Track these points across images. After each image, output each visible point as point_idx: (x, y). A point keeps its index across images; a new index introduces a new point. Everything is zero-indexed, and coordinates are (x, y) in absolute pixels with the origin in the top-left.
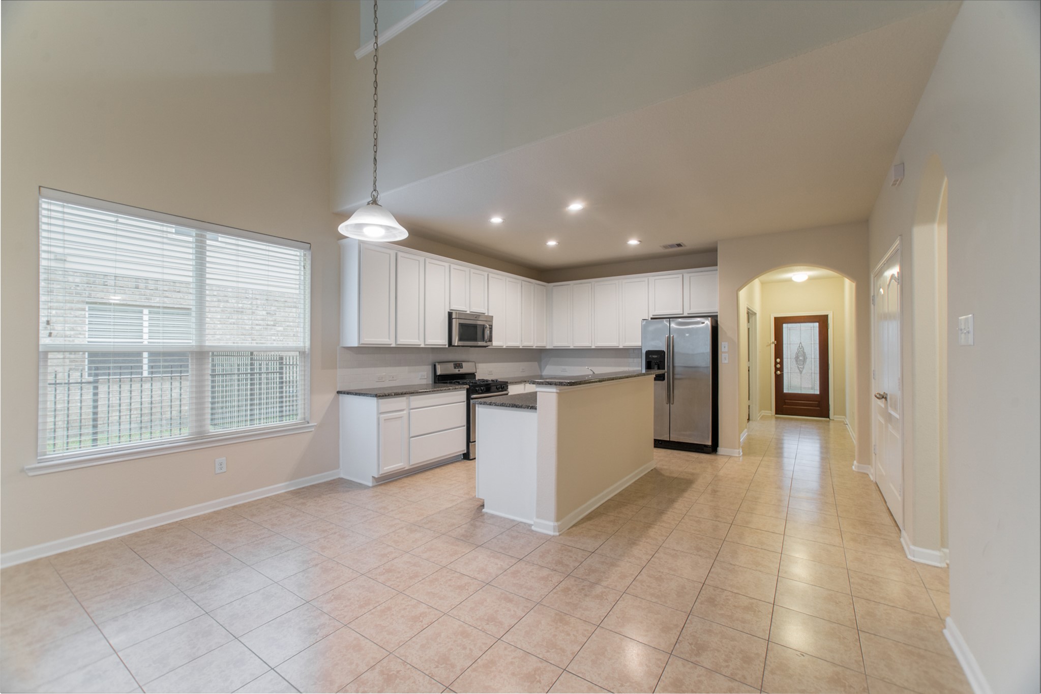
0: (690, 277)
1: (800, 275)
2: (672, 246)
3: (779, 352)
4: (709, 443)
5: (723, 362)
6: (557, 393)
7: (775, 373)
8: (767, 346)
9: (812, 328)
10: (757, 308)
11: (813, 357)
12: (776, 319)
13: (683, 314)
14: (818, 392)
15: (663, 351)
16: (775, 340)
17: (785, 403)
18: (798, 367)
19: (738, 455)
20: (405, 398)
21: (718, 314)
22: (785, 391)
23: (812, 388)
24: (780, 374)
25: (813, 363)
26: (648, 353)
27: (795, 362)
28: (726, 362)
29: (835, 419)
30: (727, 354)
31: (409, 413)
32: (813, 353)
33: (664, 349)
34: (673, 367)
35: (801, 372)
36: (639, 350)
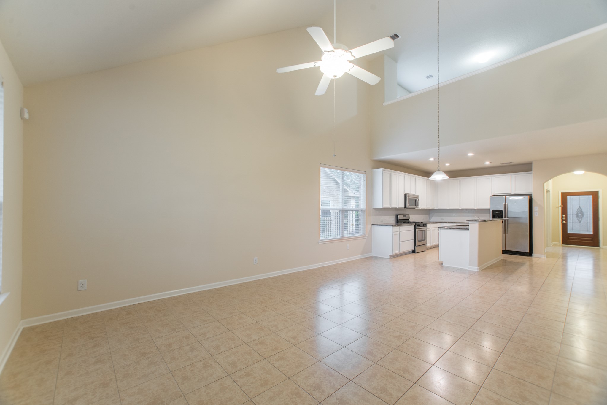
1: (579, 173)
2: (506, 163)
3: (564, 211)
4: (528, 251)
5: (535, 215)
7: (562, 222)
8: (557, 208)
9: (588, 198)
11: (588, 214)
12: (563, 194)
14: (592, 233)
15: (502, 210)
16: (562, 205)
17: (569, 239)
18: (578, 219)
19: (544, 257)
20: (399, 227)
21: (532, 193)
22: (569, 232)
23: (588, 231)
24: (565, 223)
25: (588, 217)
26: (493, 211)
27: (576, 217)
28: (537, 215)
29: (604, 248)
30: (537, 212)
31: (400, 233)
32: (588, 212)
34: (508, 217)
35: (580, 222)
36: (489, 210)
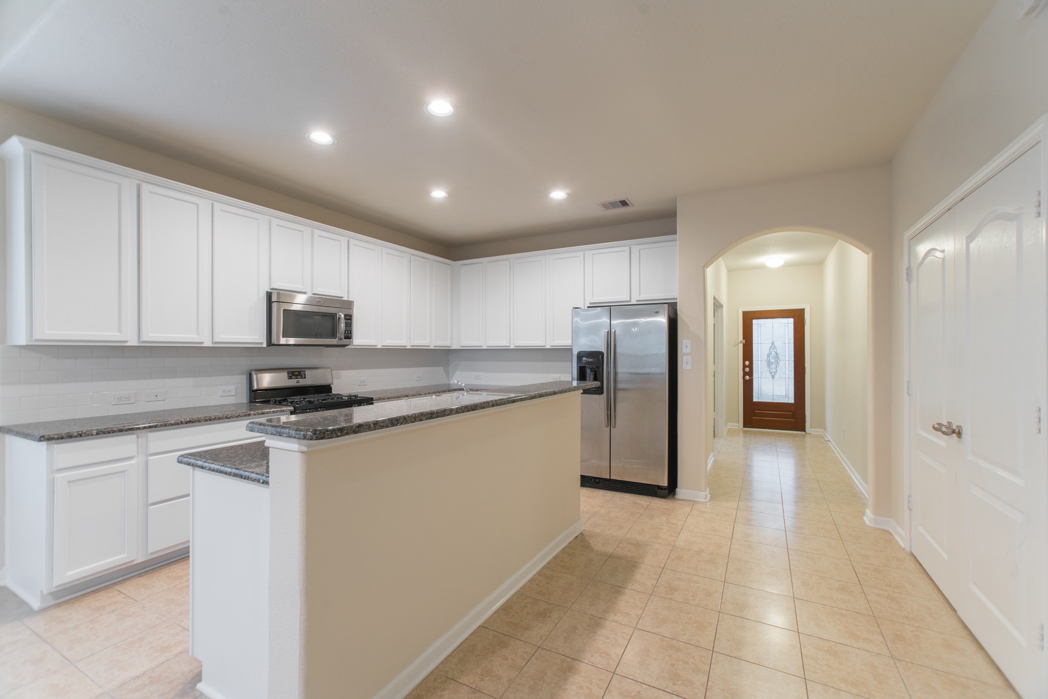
0: (640, 250)
1: (775, 260)
2: (613, 205)
3: (748, 353)
4: (665, 483)
5: (684, 368)
6: (303, 452)
7: (744, 378)
8: (734, 346)
9: (786, 325)
10: (723, 300)
11: (787, 359)
12: (745, 314)
13: (630, 301)
14: (792, 401)
15: (602, 352)
16: (744, 339)
17: (756, 414)
18: (770, 371)
19: (704, 500)
20: (134, 437)
21: (678, 301)
22: (755, 400)
23: (786, 396)
24: (749, 380)
25: (787, 366)
26: (580, 355)
27: (766, 366)
28: (689, 367)
29: (812, 433)
31: (147, 463)
32: (787, 354)
33: (602, 348)
34: (616, 373)
35: (773, 377)
36: (569, 350)
